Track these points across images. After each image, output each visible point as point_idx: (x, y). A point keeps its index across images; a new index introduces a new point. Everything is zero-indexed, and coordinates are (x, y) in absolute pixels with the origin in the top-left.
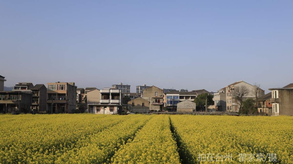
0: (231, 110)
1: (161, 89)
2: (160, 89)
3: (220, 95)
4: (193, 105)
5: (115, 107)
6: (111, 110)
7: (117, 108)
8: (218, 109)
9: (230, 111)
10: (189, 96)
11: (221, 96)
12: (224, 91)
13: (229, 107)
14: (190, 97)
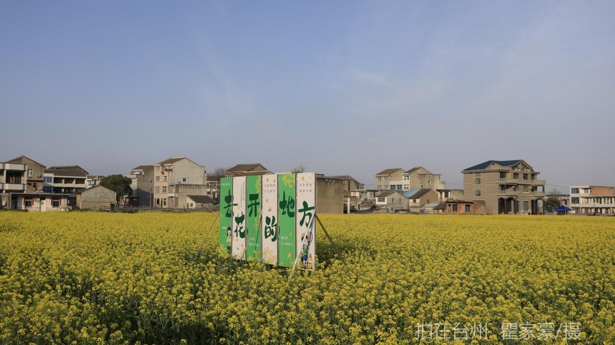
0: (165, 204)
1: (39, 164)
2: (37, 163)
3: (137, 179)
4: (111, 197)
5: (62, 200)
6: (55, 204)
7: (66, 200)
8: (129, 202)
9: (164, 207)
10: (73, 179)
11: (138, 181)
12: (143, 172)
13: (160, 200)
14: (75, 181)
